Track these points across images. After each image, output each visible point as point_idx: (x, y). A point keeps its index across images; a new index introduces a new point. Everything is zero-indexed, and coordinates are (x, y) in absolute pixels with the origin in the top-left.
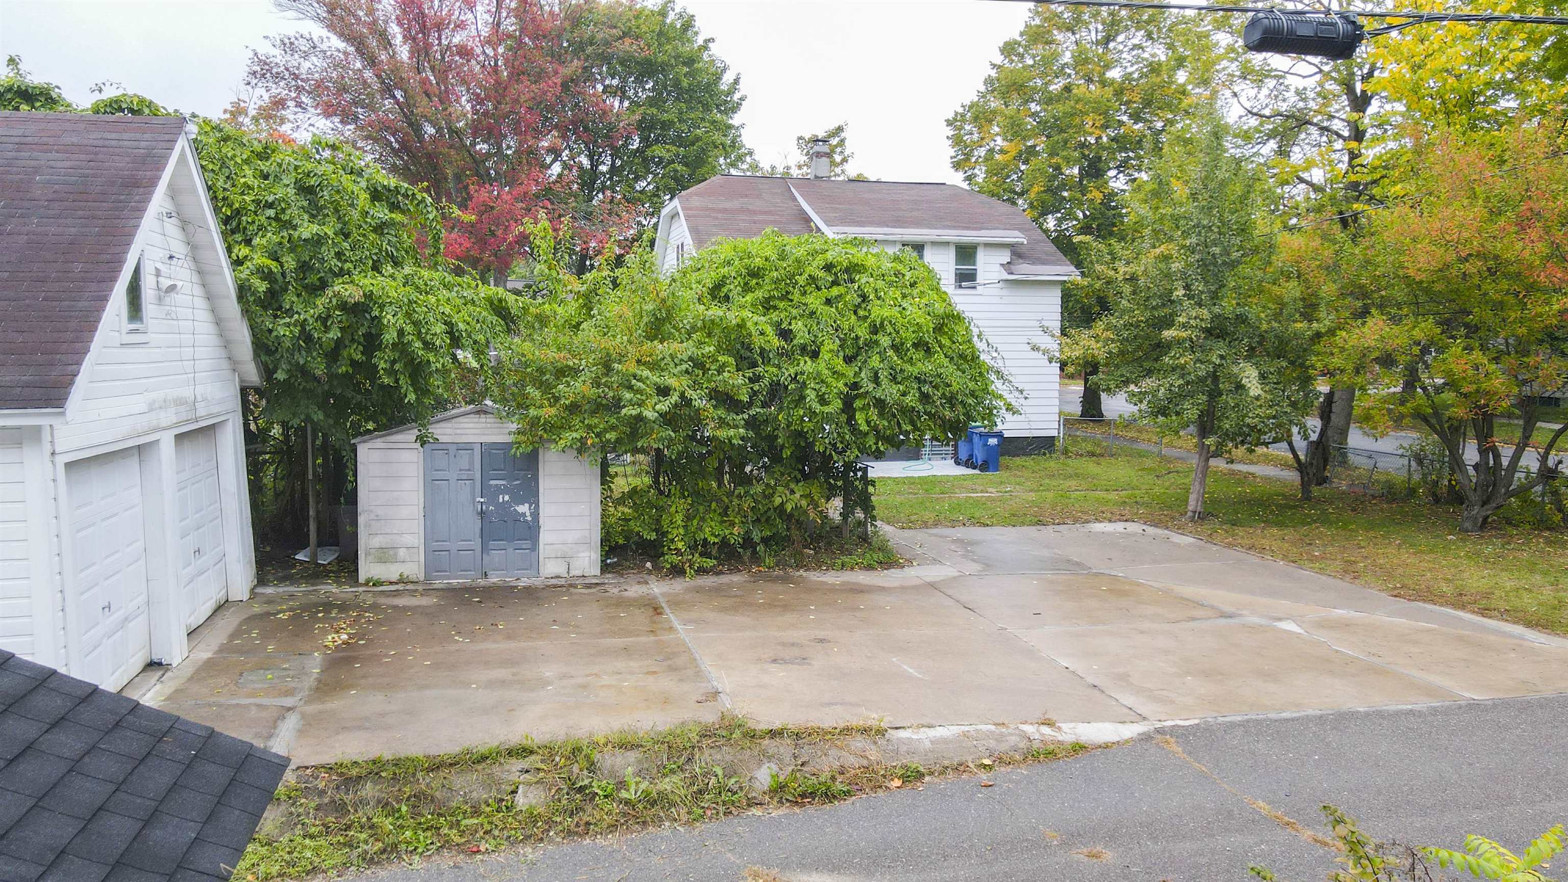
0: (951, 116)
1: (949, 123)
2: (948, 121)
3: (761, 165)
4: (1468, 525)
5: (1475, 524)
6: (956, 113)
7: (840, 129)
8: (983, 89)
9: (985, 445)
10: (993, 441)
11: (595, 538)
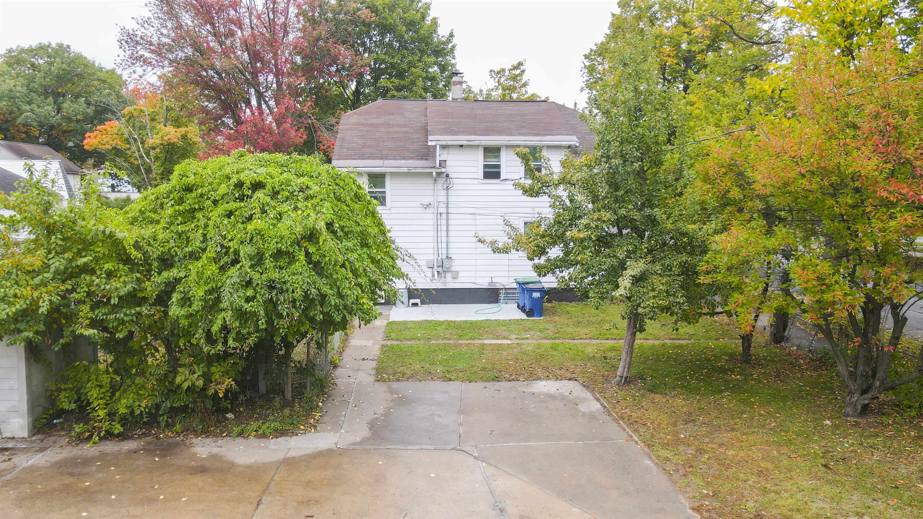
0: (587, 52)
1: (586, 57)
2: (585, 55)
3: (472, 89)
4: (849, 410)
5: (855, 409)
6: (591, 50)
7: (520, 64)
8: (608, 32)
9: (531, 297)
10: (536, 295)
11: (24, 407)
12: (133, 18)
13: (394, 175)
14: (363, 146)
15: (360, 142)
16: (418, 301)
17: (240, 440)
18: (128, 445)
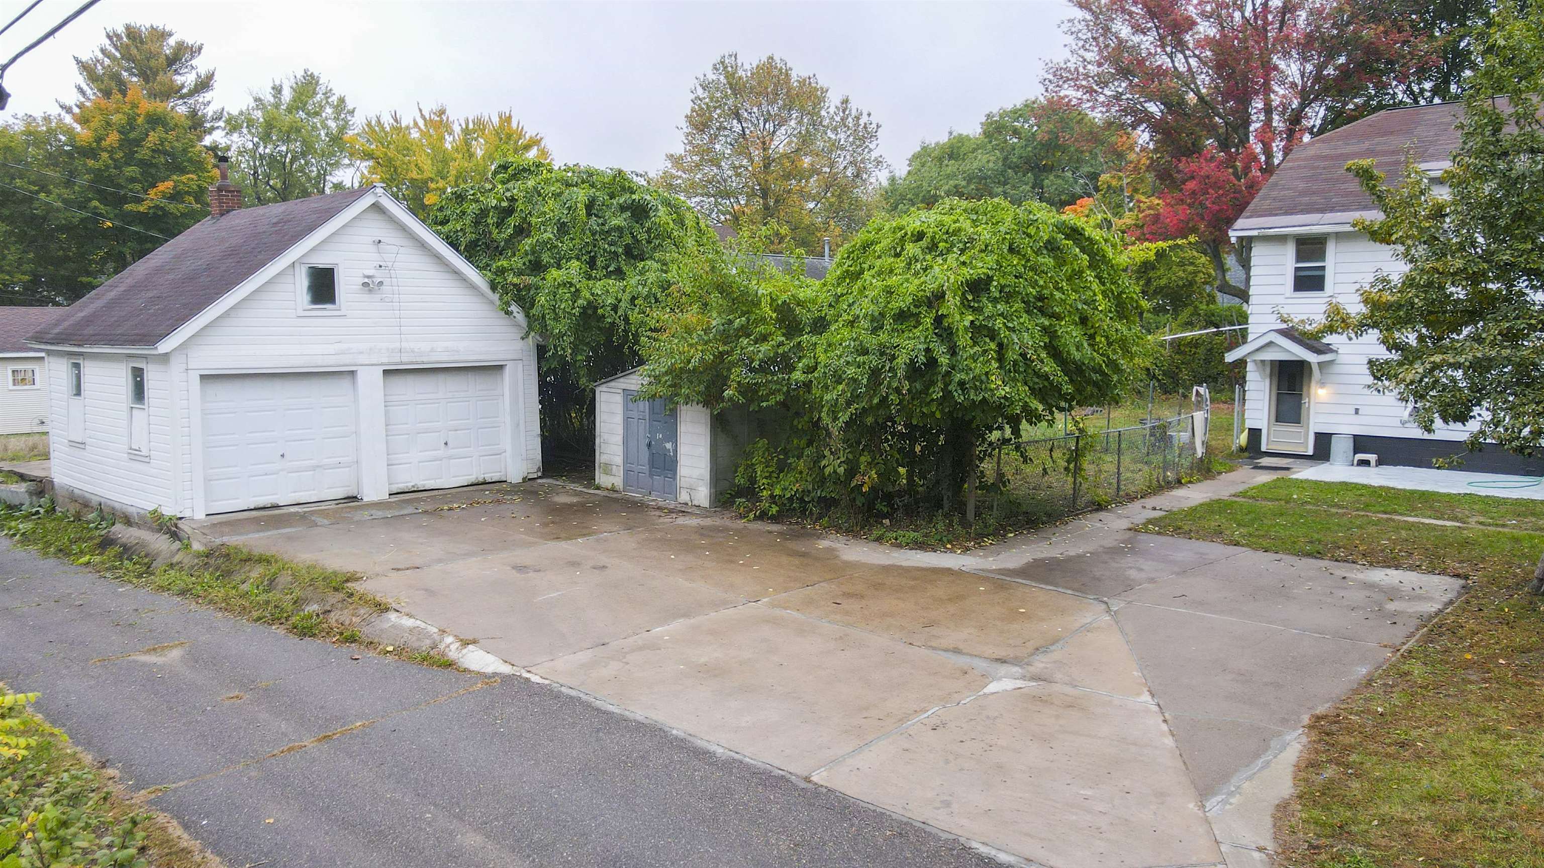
11: (707, 476)
12: (1065, 46)
13: (1339, 236)
14: (1303, 193)
15: (1302, 185)
16: (1372, 458)
17: (876, 544)
18: (775, 528)
